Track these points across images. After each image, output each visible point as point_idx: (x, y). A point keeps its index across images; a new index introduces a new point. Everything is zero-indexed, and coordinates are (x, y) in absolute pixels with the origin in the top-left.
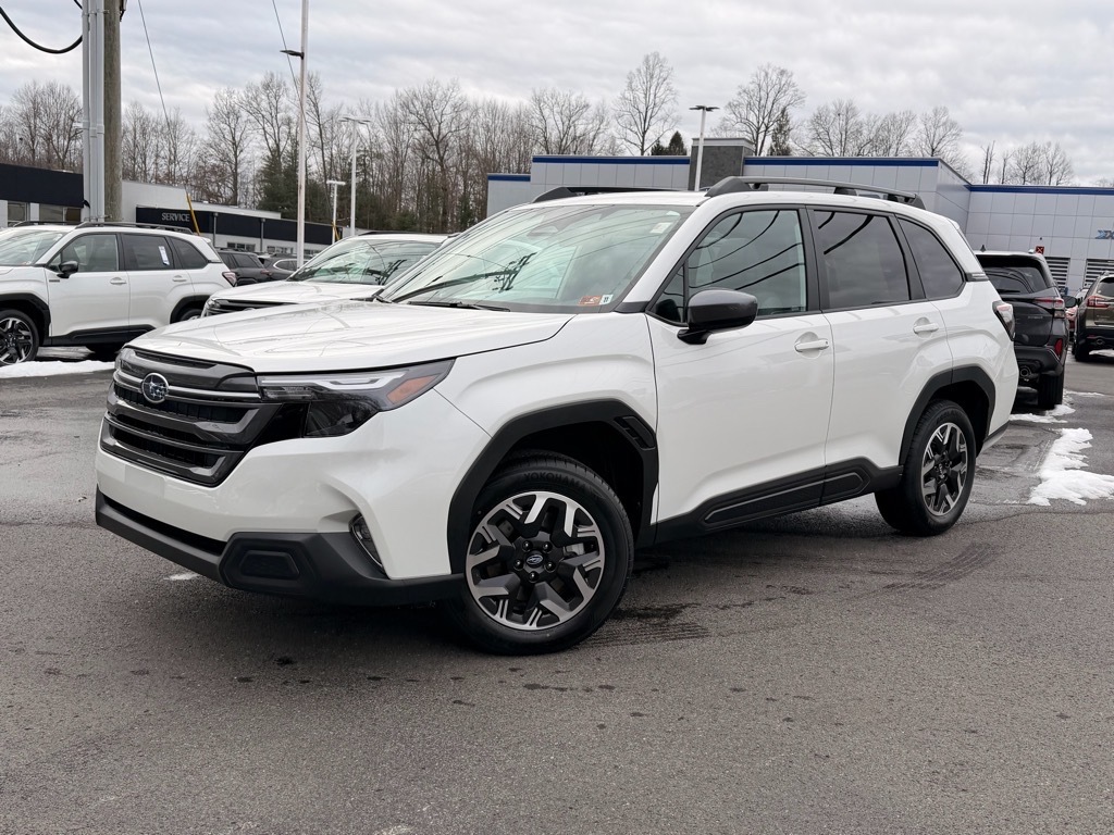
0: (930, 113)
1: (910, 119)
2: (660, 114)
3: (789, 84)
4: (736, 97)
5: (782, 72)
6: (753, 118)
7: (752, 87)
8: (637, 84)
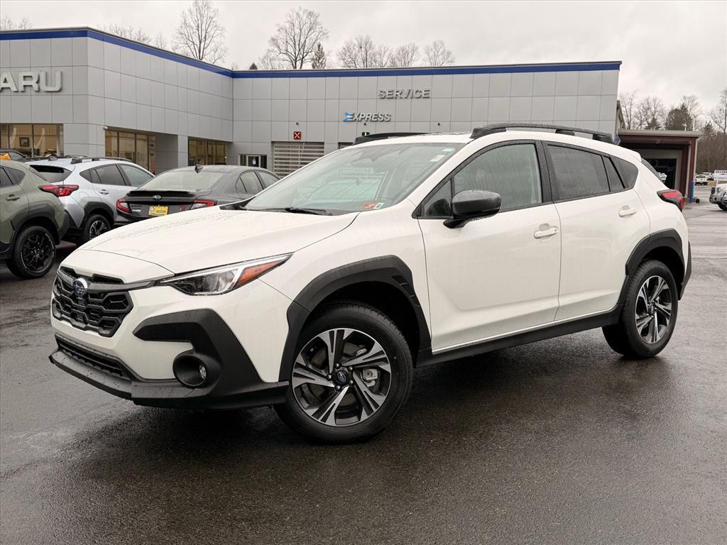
0: (431, 45)
1: (414, 50)
2: (212, 45)
3: (315, 23)
4: (277, 33)
5: (310, 14)
6: (291, 50)
7: (287, 25)
8: (191, 22)
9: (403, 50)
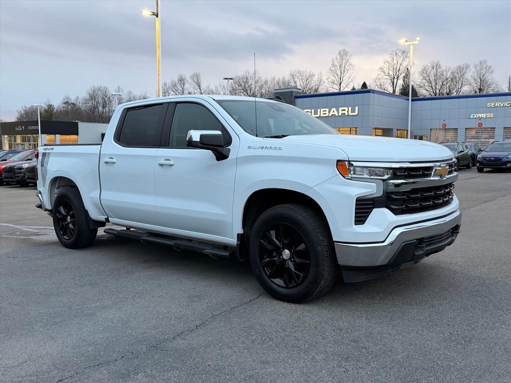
1: (467, 67)
3: (406, 57)
4: (383, 64)
5: (404, 52)
6: (391, 73)
7: (390, 59)
8: (336, 63)
9: (460, 67)
